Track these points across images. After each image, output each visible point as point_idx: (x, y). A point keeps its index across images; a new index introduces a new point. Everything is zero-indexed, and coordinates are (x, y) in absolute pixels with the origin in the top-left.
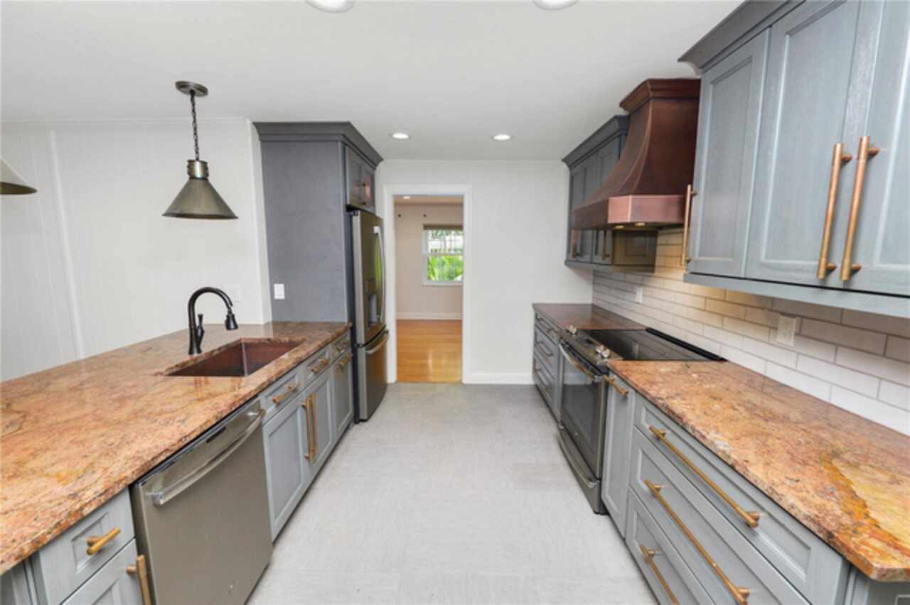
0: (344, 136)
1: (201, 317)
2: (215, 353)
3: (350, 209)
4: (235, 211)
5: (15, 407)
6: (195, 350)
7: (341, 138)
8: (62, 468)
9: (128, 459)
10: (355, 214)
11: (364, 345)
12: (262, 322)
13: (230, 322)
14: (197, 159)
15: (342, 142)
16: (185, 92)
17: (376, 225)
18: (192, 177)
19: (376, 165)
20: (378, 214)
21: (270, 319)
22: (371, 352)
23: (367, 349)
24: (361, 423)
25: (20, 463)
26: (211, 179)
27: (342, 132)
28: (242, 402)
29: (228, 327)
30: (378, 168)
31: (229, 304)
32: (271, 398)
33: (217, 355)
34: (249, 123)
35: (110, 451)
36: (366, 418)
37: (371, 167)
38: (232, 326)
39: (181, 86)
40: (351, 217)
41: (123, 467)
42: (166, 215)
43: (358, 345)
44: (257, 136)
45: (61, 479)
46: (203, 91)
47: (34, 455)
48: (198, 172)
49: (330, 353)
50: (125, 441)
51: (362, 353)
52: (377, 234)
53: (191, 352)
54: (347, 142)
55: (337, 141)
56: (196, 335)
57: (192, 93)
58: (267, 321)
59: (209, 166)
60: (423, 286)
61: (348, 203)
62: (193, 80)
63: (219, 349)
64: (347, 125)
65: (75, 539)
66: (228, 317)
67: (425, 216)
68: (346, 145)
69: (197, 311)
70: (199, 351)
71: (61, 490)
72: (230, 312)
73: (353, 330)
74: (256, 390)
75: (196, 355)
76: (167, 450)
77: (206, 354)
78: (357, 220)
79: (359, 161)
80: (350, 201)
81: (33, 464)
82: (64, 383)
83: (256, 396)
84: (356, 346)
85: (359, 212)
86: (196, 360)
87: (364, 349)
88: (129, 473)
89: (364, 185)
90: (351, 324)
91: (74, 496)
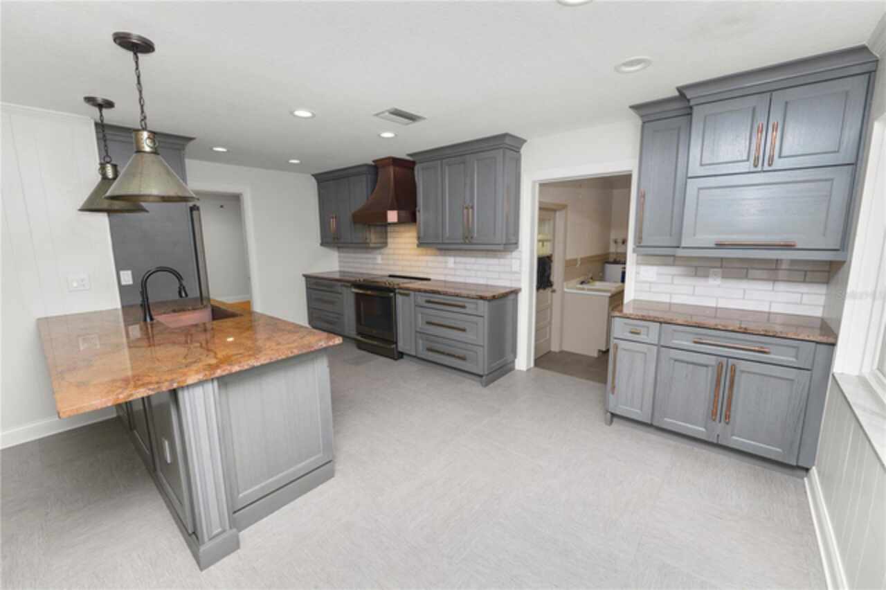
13: (182, 292)
31: (179, 277)
38: (183, 295)
39: (90, 100)
42: (81, 211)
46: (110, 105)
57: (100, 106)
66: (180, 288)
72: (181, 285)
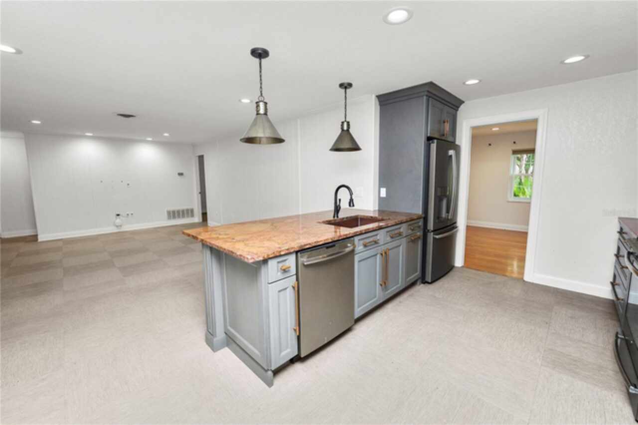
0: (428, 91)
1: (340, 200)
2: (345, 219)
3: (429, 139)
4: (361, 146)
5: (274, 225)
6: (336, 216)
7: (426, 93)
8: (279, 241)
9: (297, 243)
10: (432, 143)
11: (432, 231)
12: (372, 209)
13: (351, 203)
14: (346, 121)
15: (427, 96)
16: (342, 88)
17: (451, 149)
18: (343, 130)
19: (458, 107)
20: (457, 143)
21: (377, 208)
22: (437, 237)
23: (434, 234)
24: (426, 284)
25: (270, 237)
26: (351, 131)
27: (427, 89)
28: (345, 237)
29: (350, 206)
30: (460, 109)
31: (351, 194)
32: (362, 242)
33: (345, 221)
34: (374, 97)
35: (294, 240)
36: (430, 281)
37: (454, 109)
38: (352, 205)
39: (341, 85)
40: (430, 144)
41: (296, 245)
42: (331, 150)
43: (428, 230)
44: (378, 103)
45: (279, 244)
46: (350, 85)
47: (275, 237)
48: (345, 128)
49: (403, 229)
50: (299, 238)
51: (431, 237)
52: (451, 156)
53: (334, 217)
54: (431, 95)
55: (423, 96)
56: (337, 209)
57: (346, 88)
58: (375, 209)
59: (351, 124)
60: (509, 202)
61: (429, 135)
62: (346, 81)
63: (347, 218)
64: (431, 84)
65: (278, 262)
66: (350, 200)
67: (514, 143)
68: (430, 97)
69: (339, 197)
70: (337, 217)
71: (277, 246)
72: (351, 198)
73: (425, 219)
74: (352, 234)
75: (336, 218)
76: (310, 244)
77: (341, 219)
78: (434, 146)
79: (441, 106)
80: (430, 133)
81: (274, 239)
82: (290, 221)
83: (352, 237)
84: (427, 231)
85: (435, 141)
86: (335, 220)
87: (432, 233)
88: (296, 246)
89: (444, 122)
90: (423, 216)
91: (280, 248)
